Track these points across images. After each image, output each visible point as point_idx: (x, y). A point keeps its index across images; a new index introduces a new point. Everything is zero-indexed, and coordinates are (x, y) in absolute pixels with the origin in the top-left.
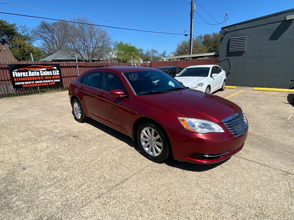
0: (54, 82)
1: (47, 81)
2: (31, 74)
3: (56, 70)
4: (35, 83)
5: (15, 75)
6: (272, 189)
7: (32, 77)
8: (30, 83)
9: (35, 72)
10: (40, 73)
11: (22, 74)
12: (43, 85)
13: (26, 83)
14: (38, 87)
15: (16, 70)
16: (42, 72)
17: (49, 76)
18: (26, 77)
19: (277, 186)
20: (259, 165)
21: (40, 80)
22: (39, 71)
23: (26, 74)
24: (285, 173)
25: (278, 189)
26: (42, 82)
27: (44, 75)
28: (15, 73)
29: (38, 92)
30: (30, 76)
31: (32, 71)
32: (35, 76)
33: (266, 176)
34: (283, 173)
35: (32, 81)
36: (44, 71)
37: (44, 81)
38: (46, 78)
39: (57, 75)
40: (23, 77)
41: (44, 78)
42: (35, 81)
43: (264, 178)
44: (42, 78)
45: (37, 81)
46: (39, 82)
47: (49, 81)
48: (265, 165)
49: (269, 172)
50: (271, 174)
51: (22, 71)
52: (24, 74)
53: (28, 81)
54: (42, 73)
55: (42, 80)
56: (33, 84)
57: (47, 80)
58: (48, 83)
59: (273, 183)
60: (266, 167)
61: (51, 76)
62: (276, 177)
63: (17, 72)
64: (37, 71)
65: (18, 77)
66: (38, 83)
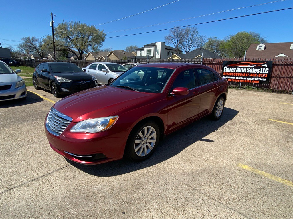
0: (258, 81)
1: (251, 79)
2: (238, 70)
3: (265, 68)
4: (239, 79)
5: (225, 70)
6: (12, 167)
7: (238, 73)
8: (235, 78)
9: (243, 69)
10: (247, 70)
11: (231, 70)
12: (245, 82)
13: (231, 78)
14: (241, 83)
15: (227, 66)
16: (249, 68)
17: (255, 74)
18: (233, 72)
19: (10, 172)
20: (41, 175)
21: (245, 77)
22: (247, 68)
23: (234, 69)
24: (11, 187)
25: (8, 170)
26: (246, 79)
27: (250, 72)
28: (226, 69)
29: (238, 88)
30: (237, 72)
31: (240, 68)
32: (242, 73)
33: (24, 172)
34: (13, 186)
35: (237, 76)
36: (252, 68)
37: (248, 78)
38: (251, 75)
39: (265, 74)
40: (231, 72)
41: (250, 75)
42: (239, 77)
43: (24, 169)
44: (247, 75)
45: (241, 78)
46: (243, 79)
47: (253, 79)
48: (35, 179)
49: (25, 176)
50: (22, 176)
51: (232, 67)
52: (233, 70)
53: (234, 76)
54: (249, 70)
55: (247, 77)
56: (237, 79)
57: (252, 77)
58: (252, 81)
59: (15, 172)
60: (33, 179)
61: (258, 74)
62: (16, 177)
63: (228, 67)
64: (244, 68)
65: (227, 72)
66: (241, 80)
